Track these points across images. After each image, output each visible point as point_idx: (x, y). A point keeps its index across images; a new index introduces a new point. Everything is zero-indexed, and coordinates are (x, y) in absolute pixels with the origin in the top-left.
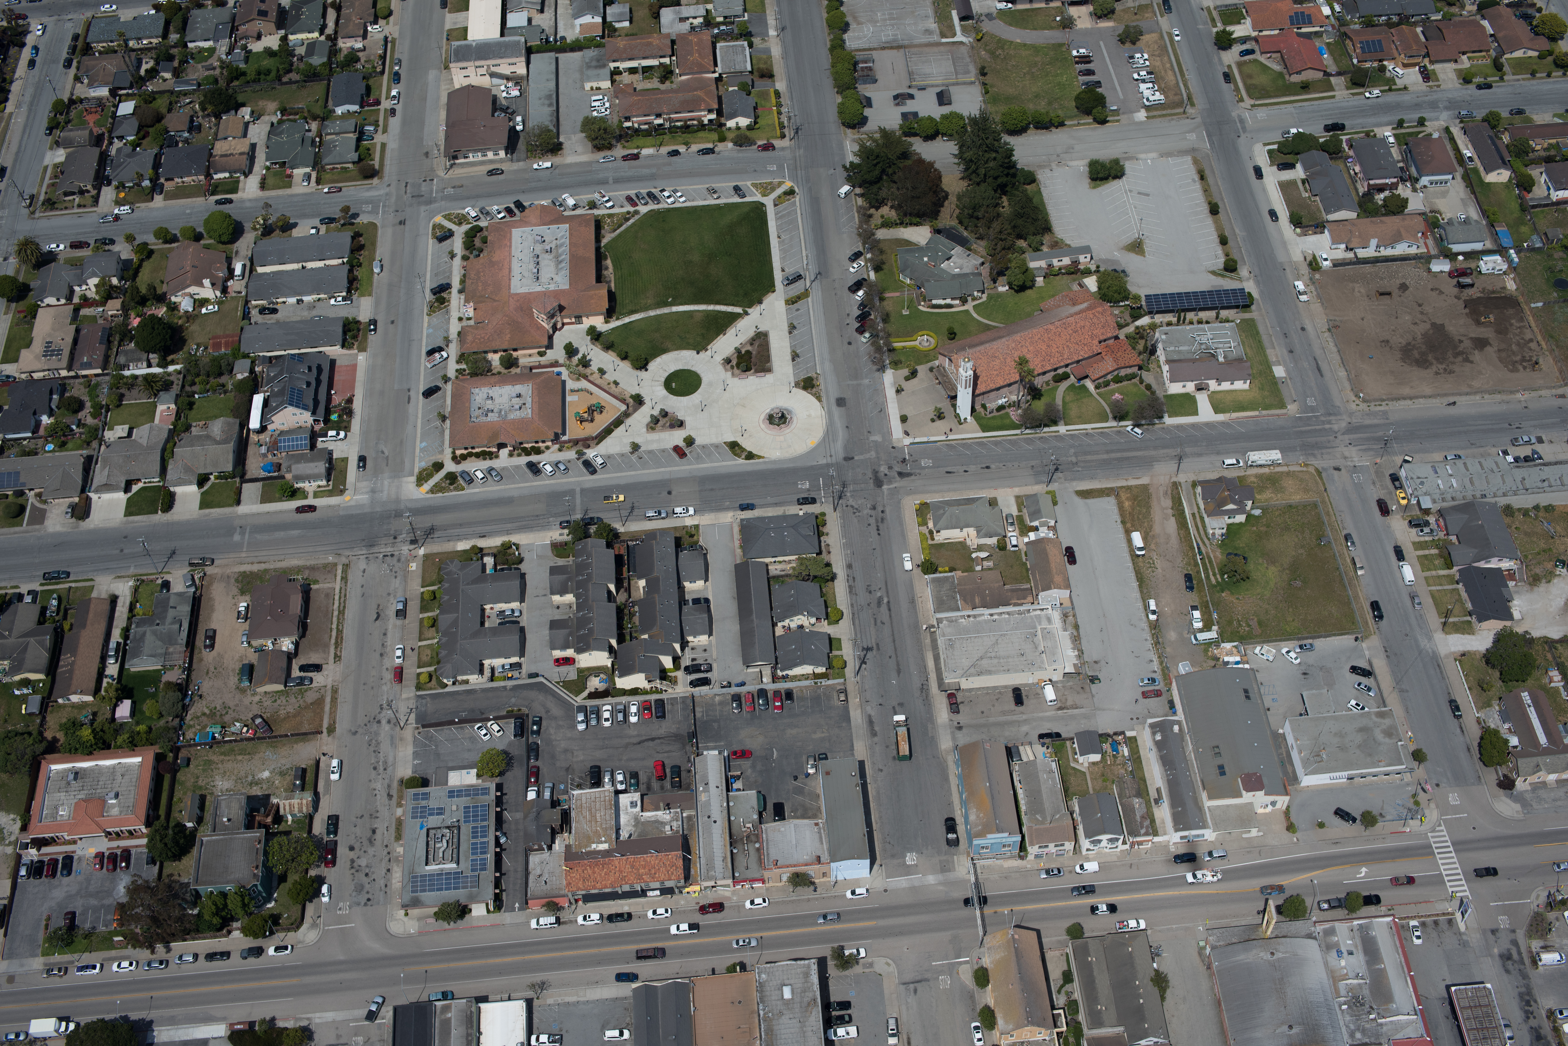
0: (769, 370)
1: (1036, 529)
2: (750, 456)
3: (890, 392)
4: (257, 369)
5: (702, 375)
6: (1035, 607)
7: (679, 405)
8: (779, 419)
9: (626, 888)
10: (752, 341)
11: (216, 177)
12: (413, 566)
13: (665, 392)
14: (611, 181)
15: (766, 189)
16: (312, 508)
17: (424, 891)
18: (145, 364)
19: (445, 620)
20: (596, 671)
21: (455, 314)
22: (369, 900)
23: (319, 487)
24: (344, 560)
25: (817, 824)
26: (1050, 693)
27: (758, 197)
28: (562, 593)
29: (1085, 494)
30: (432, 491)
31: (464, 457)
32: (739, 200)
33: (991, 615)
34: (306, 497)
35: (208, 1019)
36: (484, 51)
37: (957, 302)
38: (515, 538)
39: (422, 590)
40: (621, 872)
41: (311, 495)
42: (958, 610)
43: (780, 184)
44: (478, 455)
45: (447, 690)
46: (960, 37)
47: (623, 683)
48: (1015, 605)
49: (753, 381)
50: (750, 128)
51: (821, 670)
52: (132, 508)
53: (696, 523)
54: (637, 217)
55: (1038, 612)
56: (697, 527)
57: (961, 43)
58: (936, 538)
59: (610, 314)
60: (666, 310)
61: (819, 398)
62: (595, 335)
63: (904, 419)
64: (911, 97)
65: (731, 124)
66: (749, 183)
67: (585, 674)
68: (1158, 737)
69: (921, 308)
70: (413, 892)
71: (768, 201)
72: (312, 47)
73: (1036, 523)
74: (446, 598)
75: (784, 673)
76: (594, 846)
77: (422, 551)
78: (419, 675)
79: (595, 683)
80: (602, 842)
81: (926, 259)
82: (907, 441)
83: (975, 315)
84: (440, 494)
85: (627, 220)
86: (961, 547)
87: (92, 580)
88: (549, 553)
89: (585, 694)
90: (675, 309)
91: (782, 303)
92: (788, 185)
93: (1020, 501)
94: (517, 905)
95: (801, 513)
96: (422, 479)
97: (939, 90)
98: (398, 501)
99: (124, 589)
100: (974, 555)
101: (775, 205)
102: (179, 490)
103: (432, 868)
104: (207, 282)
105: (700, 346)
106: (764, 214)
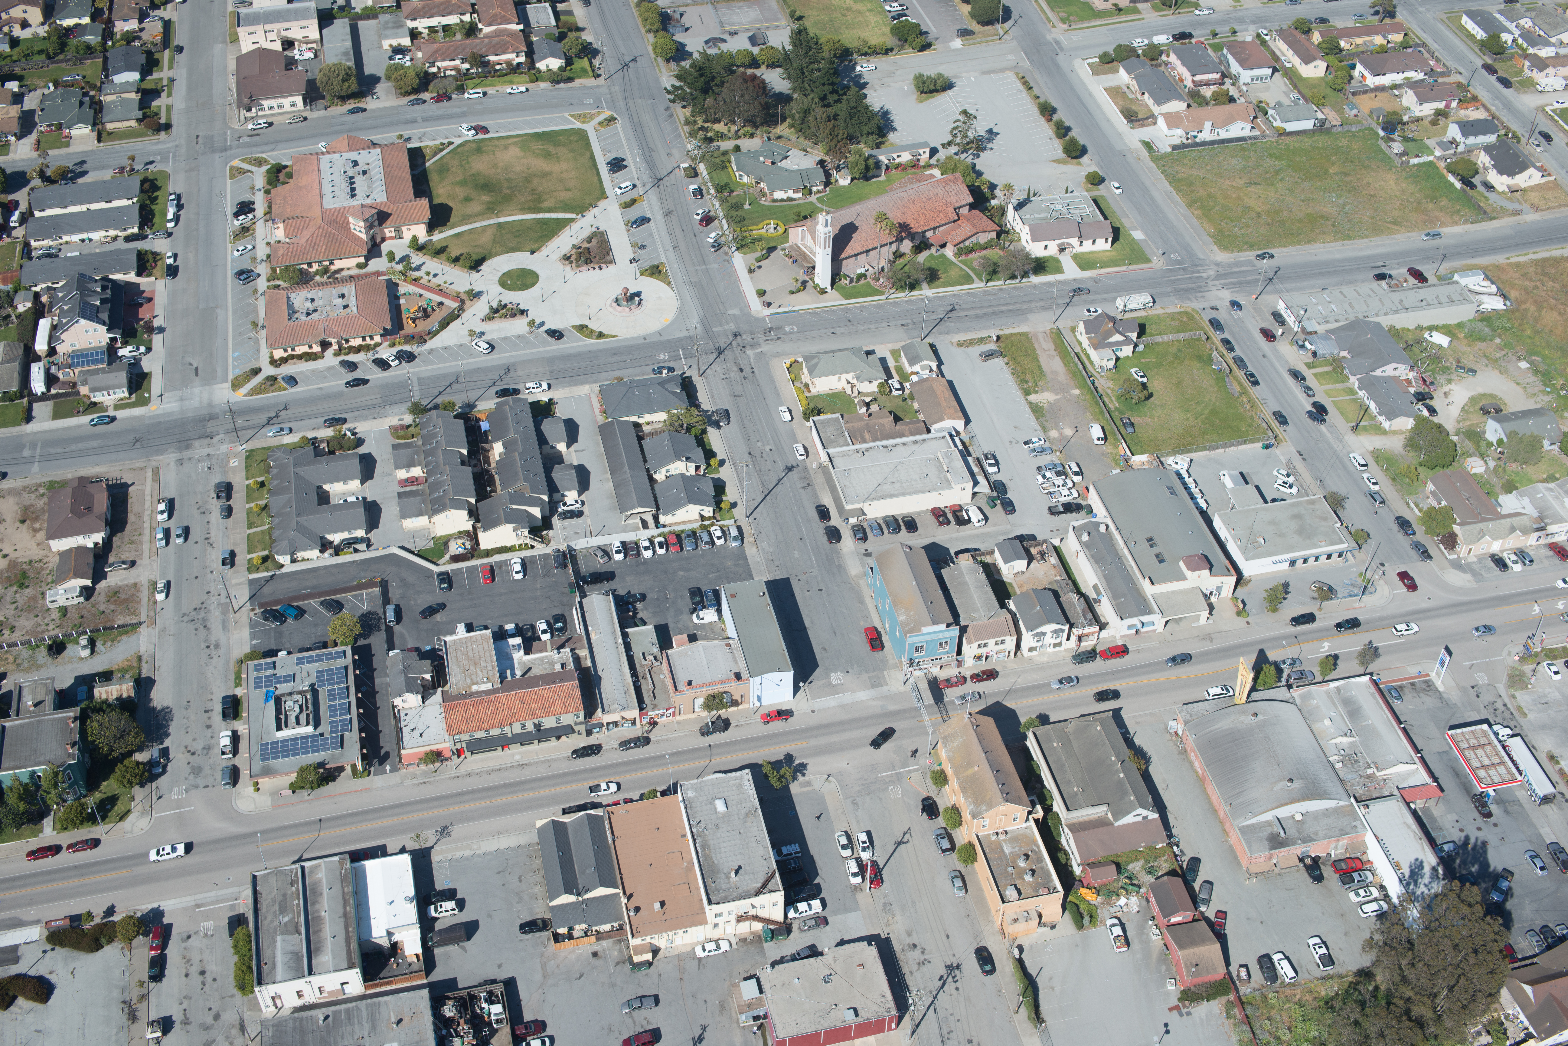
0: (613, 261)
1: (918, 373)
2: (601, 335)
3: (742, 273)
4: (41, 300)
5: (538, 272)
6: (929, 436)
7: (519, 298)
9: (517, 728)
10: (589, 240)
12: (235, 462)
13: (501, 288)
14: (419, 120)
15: (585, 118)
16: (112, 419)
17: (277, 758)
20: (456, 536)
21: (261, 240)
23: (121, 399)
24: (155, 464)
25: (727, 645)
27: (577, 125)
28: (409, 467)
29: (961, 344)
30: (251, 393)
31: (284, 360)
32: (559, 128)
33: (885, 447)
34: (105, 410)
36: (272, 16)
37: (799, 195)
39: (249, 480)
41: (111, 407)
42: (849, 445)
43: (599, 113)
44: (300, 357)
45: (284, 570)
47: (490, 541)
48: (910, 436)
49: (595, 272)
50: (562, 68)
51: (708, 512)
53: (551, 396)
54: (451, 147)
56: (552, 399)
58: (813, 390)
59: (432, 227)
60: (492, 221)
61: (667, 283)
62: (418, 247)
63: (761, 293)
64: (724, 41)
65: (541, 66)
66: (567, 115)
67: (442, 541)
68: (1084, 538)
69: (762, 202)
70: (263, 761)
71: (589, 128)
72: (83, 29)
75: (668, 518)
76: (475, 687)
77: (243, 448)
78: (252, 558)
79: (455, 548)
80: (484, 683)
81: (762, 158)
82: (768, 312)
83: (820, 205)
84: (260, 396)
85: (442, 150)
86: (841, 395)
88: (389, 435)
89: (445, 559)
90: (504, 219)
91: (617, 207)
92: (607, 113)
93: (895, 354)
94: (389, 766)
96: (237, 384)
97: (750, 34)
98: (211, 405)
101: (597, 130)
103: (285, 734)
105: (534, 248)
106: (586, 138)
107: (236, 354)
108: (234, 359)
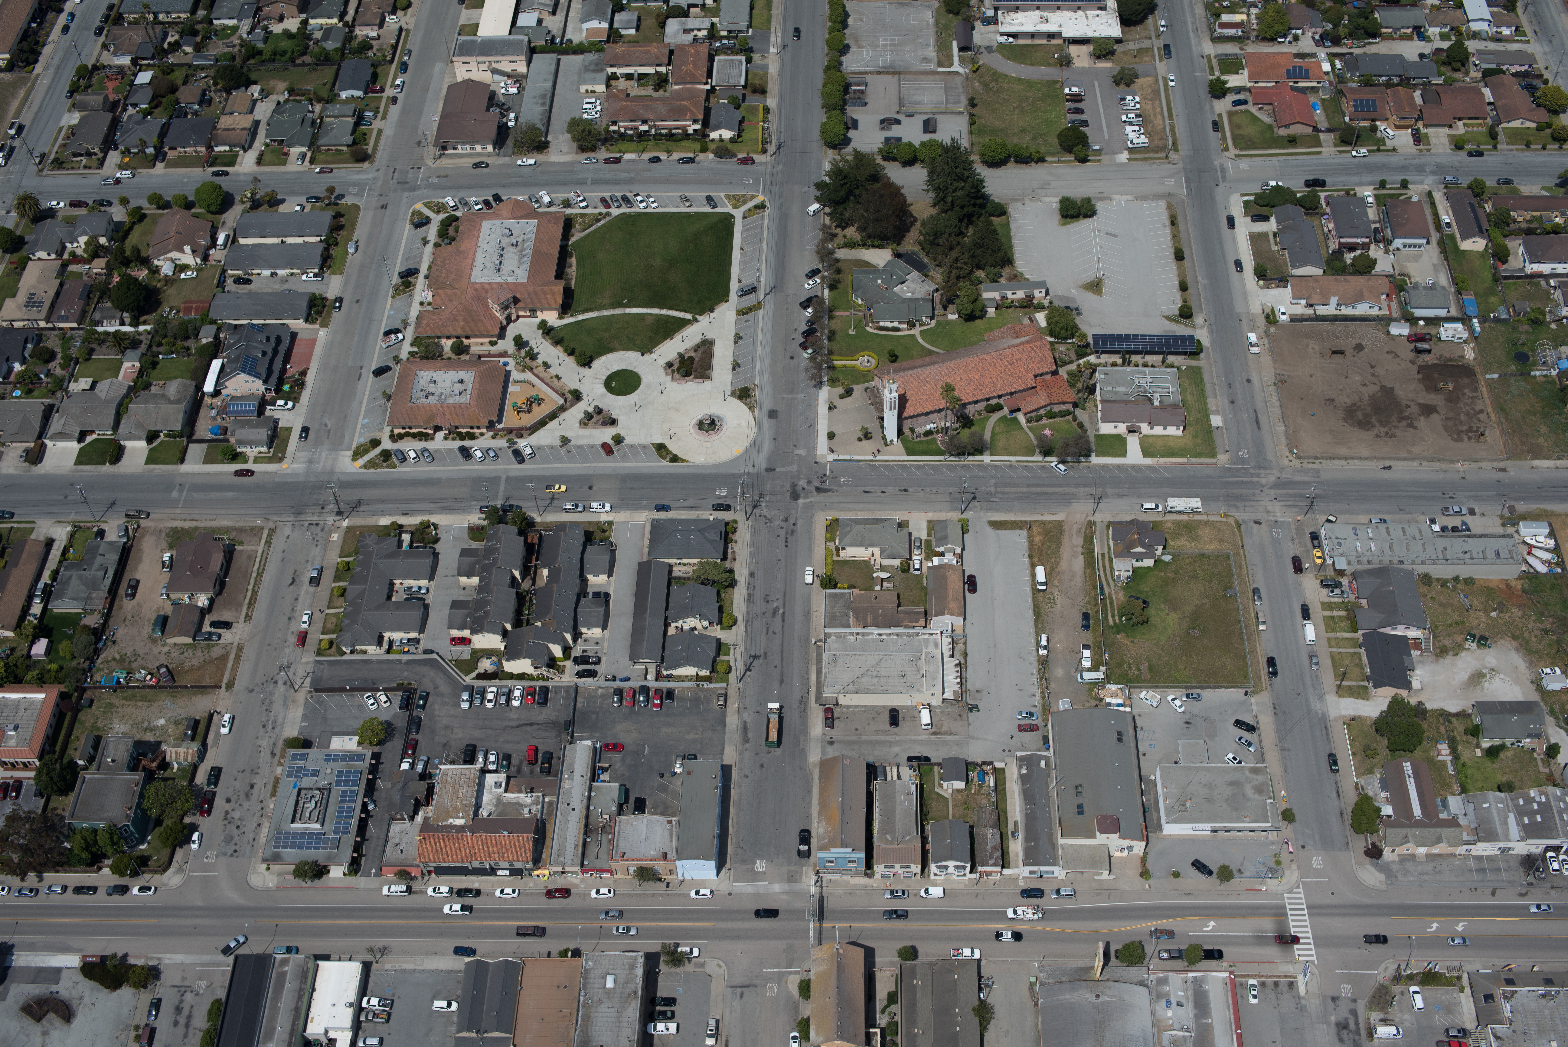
0: (709, 377)
1: (942, 555)
2: (675, 459)
3: (823, 409)
4: (221, 336)
5: (643, 377)
6: (925, 631)
7: (615, 404)
8: (709, 425)
9: (476, 864)
10: (696, 348)
11: (216, 149)
12: (335, 537)
13: (604, 390)
14: (589, 182)
15: (738, 201)
16: (249, 473)
17: (286, 847)
18: (118, 322)
19: (354, 591)
20: (488, 653)
21: (417, 299)
22: (235, 851)
23: (260, 452)
24: (271, 525)
25: (670, 822)
26: (925, 717)
27: (729, 209)
28: (469, 575)
29: (997, 525)
30: (365, 466)
31: (401, 437)
32: (709, 210)
33: (880, 635)
34: (246, 462)
35: (65, 949)
36: (491, 47)
37: (905, 326)
38: (434, 519)
39: (339, 560)
40: (472, 848)
41: (251, 460)
42: (848, 626)
43: (753, 197)
44: (414, 436)
45: (345, 657)
46: (956, 67)
47: (512, 666)
48: (906, 627)
49: (691, 386)
50: (732, 141)
51: (704, 673)
52: (83, 458)
53: (611, 519)
54: (608, 219)
55: (927, 636)
56: (610, 523)
57: (957, 73)
58: (842, 555)
59: (565, 309)
60: (619, 311)
61: (752, 409)
62: (546, 330)
63: (831, 436)
64: (898, 122)
65: (714, 135)
66: (722, 195)
67: (478, 655)
68: (1024, 771)
69: (868, 329)
70: (275, 847)
71: (738, 213)
72: (328, 32)
73: (941, 549)
74: (358, 569)
75: (669, 672)
76: (451, 820)
77: (345, 523)
78: (321, 640)
79: (486, 665)
80: (459, 818)
81: (879, 281)
82: (831, 457)
83: (920, 340)
84: (373, 470)
85: (598, 221)
86: (865, 567)
87: (34, 522)
88: (466, 536)
89: (474, 675)
90: (628, 310)
91: (733, 313)
92: (760, 198)
93: (931, 526)
94: (373, 871)
95: (711, 518)
96: (357, 455)
97: (926, 117)
98: (332, 473)
99: (61, 534)
100: (875, 575)
101: (744, 218)
102: (129, 444)
103: (297, 826)
104: (187, 249)
105: (646, 349)
106: (732, 225)
107: (366, 421)
108: (363, 426)
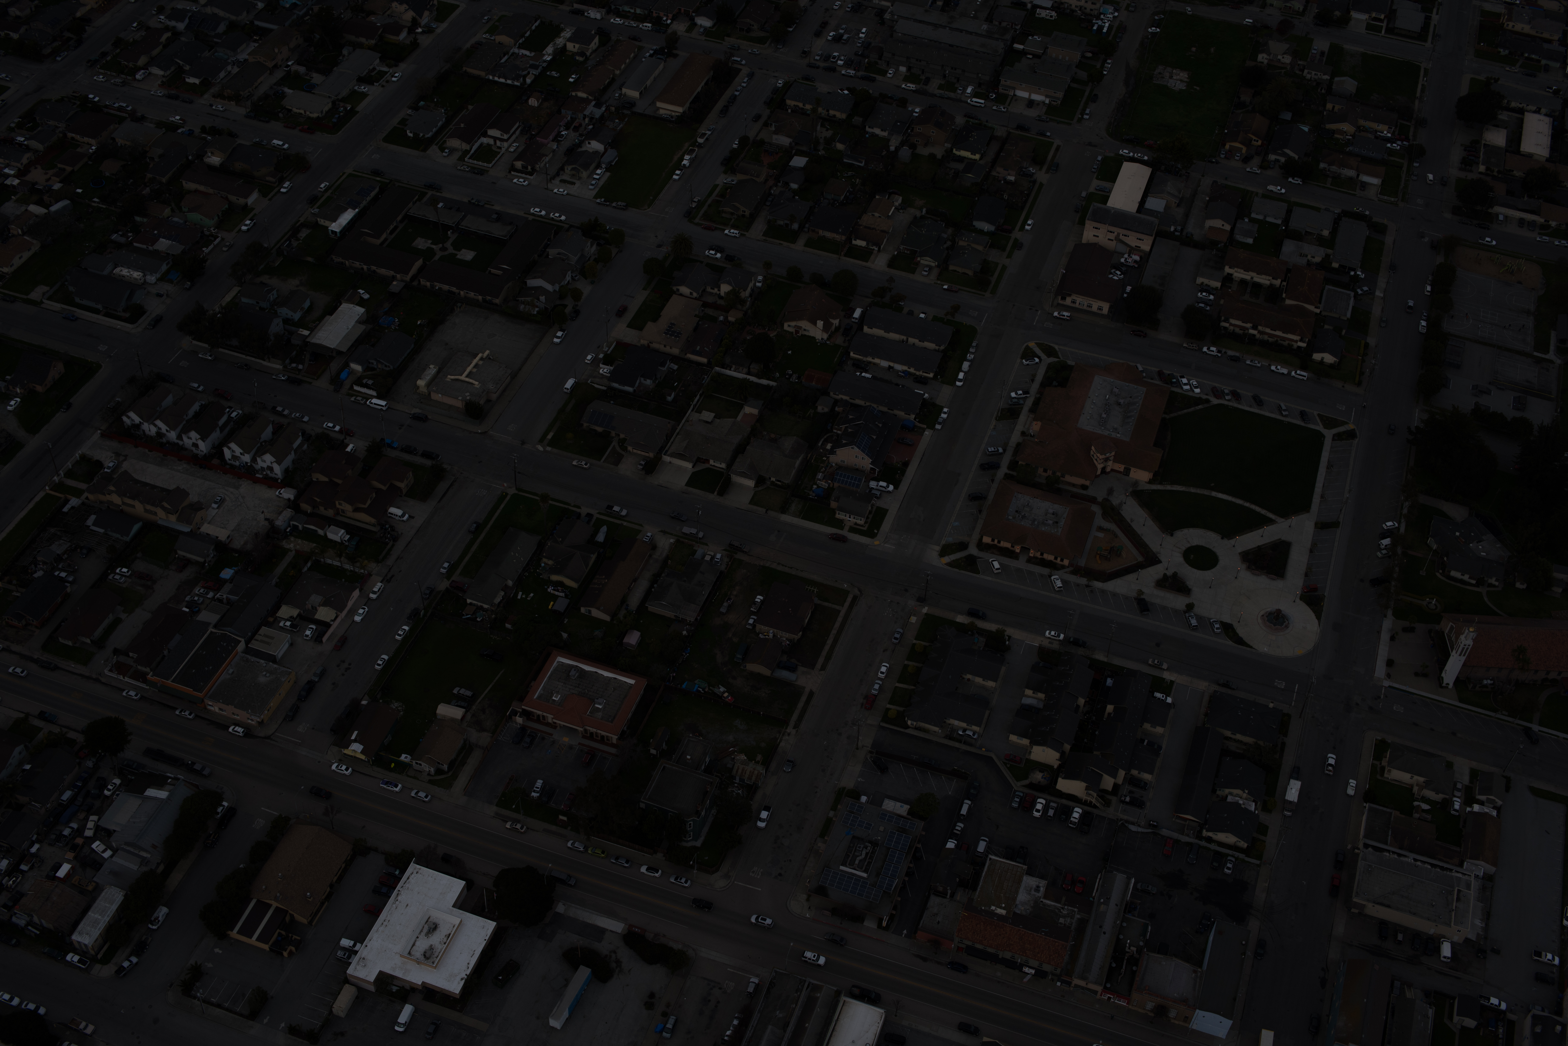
0: (1282, 577)
1: (1482, 803)
2: (1240, 641)
3: (1385, 636)
4: (837, 409)
6: (1459, 869)
7: (1192, 576)
8: (1277, 619)
9: (1008, 955)
10: (1274, 546)
11: (854, 242)
12: (913, 619)
13: (1181, 559)
15: (1329, 423)
16: (842, 539)
17: (833, 885)
18: (745, 370)
20: (1043, 767)
21: (1019, 428)
22: (780, 875)
23: (856, 524)
25: (1195, 972)
26: (1446, 950)
27: (1320, 427)
28: (1036, 690)
29: (1537, 793)
31: (988, 547)
32: (1302, 424)
33: (1415, 860)
34: (842, 528)
35: (612, 914)
36: (1119, 219)
37: (1474, 582)
38: (1009, 630)
39: (914, 641)
40: (1009, 939)
41: (847, 528)
42: (1386, 843)
43: (1344, 423)
44: (1001, 550)
46: (1551, 356)
47: (1065, 785)
48: (1440, 860)
49: (1264, 580)
50: (1331, 366)
51: (1244, 845)
52: (694, 481)
53: (1173, 679)
54: (1206, 405)
55: (1460, 875)
56: (1172, 682)
58: (1386, 775)
60: (1206, 492)
61: (1318, 617)
63: (1390, 663)
65: (1317, 356)
66: (1316, 413)
69: (1438, 574)
70: (823, 882)
71: (1328, 434)
72: (970, 165)
73: (1483, 798)
74: (934, 656)
75: (1209, 834)
76: (993, 908)
77: (925, 610)
78: (888, 710)
79: (1038, 777)
80: (1001, 908)
81: (1457, 534)
82: (1386, 683)
83: (1486, 599)
84: (957, 570)
87: (641, 525)
88: (1035, 653)
89: (1026, 782)
90: (1214, 494)
92: (1351, 426)
93: (1474, 774)
94: (905, 932)
95: (1271, 705)
97: (1516, 394)
99: (665, 543)
100: (1416, 803)
101: (1333, 440)
102: (738, 480)
103: (846, 869)
104: (820, 324)
105: (1228, 533)
106: (1322, 444)
107: (957, 524)
108: (953, 528)
